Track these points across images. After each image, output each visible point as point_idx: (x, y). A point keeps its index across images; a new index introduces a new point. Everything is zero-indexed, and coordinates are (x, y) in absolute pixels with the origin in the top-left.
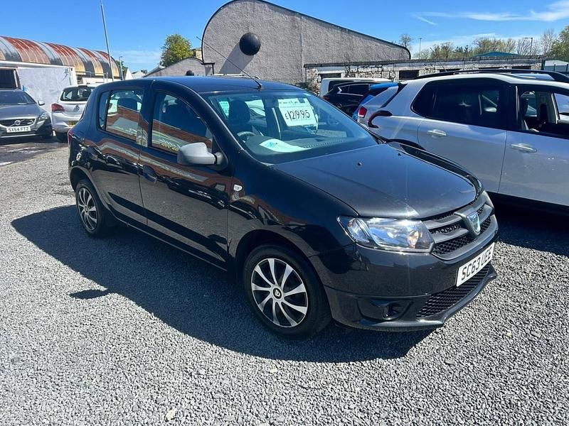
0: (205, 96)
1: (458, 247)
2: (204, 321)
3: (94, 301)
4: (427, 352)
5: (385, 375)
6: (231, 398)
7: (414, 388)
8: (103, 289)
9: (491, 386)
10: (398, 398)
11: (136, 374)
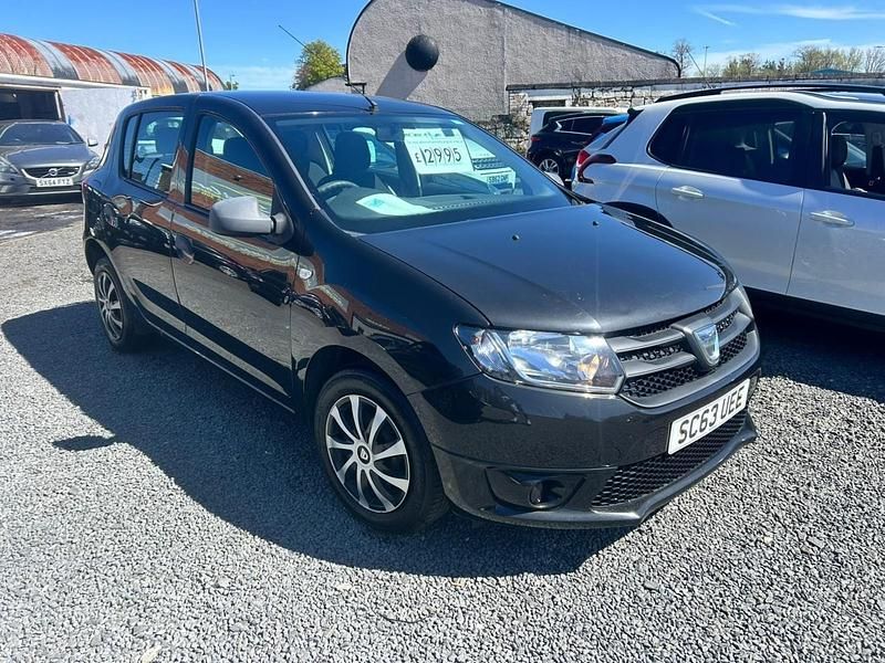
0: (271, 121)
1: (674, 385)
2: (254, 494)
3: (87, 455)
4: (616, 566)
5: (533, 604)
6: (259, 631)
7: (579, 629)
8: (108, 434)
9: (716, 633)
10: (546, 647)
11: (115, 581)
